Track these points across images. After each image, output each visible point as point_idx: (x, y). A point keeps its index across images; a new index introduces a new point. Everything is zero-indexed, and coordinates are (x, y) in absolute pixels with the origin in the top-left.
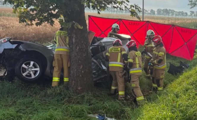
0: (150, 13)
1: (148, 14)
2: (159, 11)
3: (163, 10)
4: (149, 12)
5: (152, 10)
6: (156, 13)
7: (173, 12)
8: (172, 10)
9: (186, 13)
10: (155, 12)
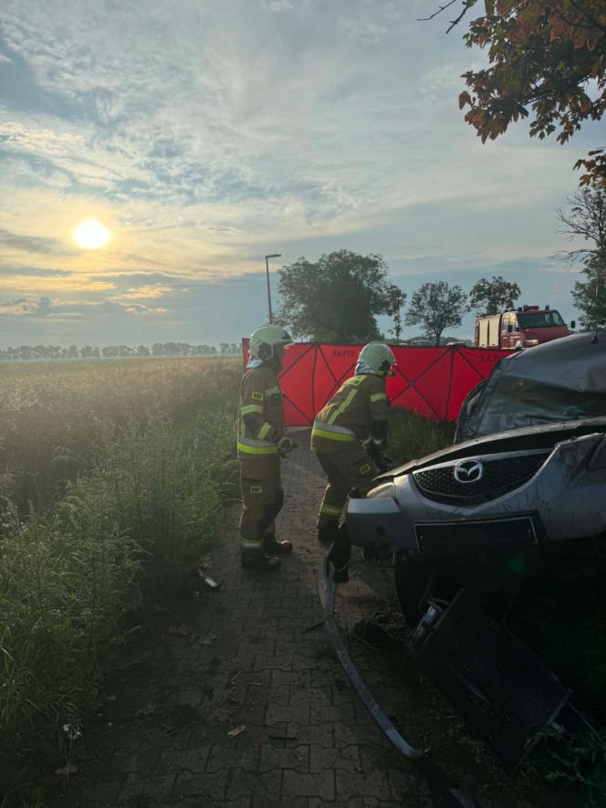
0: (137, 354)
1: (133, 355)
2: (157, 348)
3: (165, 345)
4: (136, 351)
5: (142, 347)
6: (151, 352)
7: (186, 347)
8: (183, 345)
9: (213, 348)
10: (148, 350)
